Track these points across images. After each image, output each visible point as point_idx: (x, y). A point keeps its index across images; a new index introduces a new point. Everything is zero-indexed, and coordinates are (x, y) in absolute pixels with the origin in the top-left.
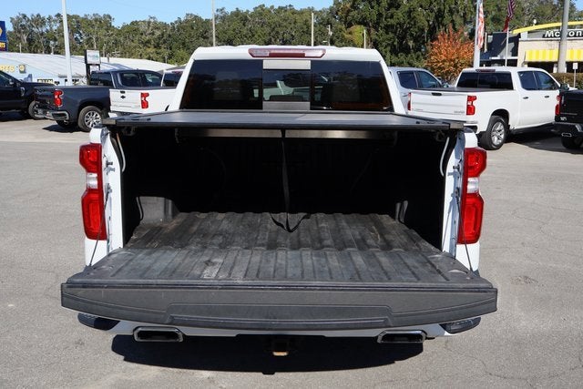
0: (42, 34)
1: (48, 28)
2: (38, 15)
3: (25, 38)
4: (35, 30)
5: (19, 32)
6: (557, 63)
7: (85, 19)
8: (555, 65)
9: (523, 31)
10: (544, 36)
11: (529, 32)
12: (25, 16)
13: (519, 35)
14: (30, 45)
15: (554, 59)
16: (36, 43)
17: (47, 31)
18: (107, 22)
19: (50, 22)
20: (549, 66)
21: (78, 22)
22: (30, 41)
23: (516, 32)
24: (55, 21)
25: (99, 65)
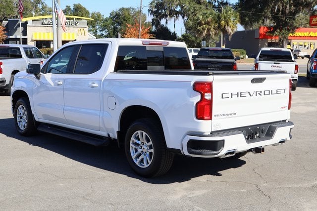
6: (52, 41)
8: (51, 42)
9: (29, 20)
10: (42, 24)
11: (33, 21)
13: (26, 22)
15: (51, 39)
20: (47, 43)
23: (24, 20)
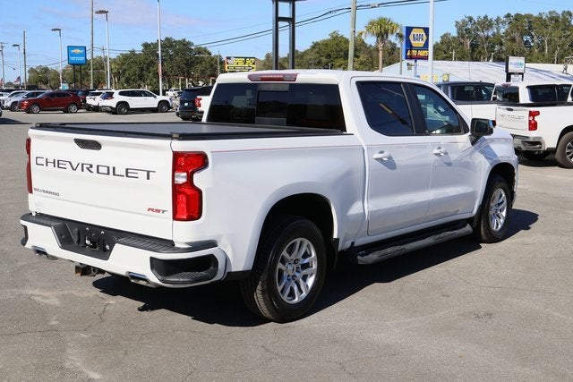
0: (487, 38)
1: (495, 31)
2: (486, 17)
3: (469, 43)
4: (480, 33)
5: (463, 37)
7: (539, 18)
12: (471, 19)
14: (473, 50)
16: (480, 49)
17: (494, 35)
18: (565, 20)
19: (498, 24)
21: (530, 22)
22: (474, 46)
24: (504, 22)
25: (522, 74)
